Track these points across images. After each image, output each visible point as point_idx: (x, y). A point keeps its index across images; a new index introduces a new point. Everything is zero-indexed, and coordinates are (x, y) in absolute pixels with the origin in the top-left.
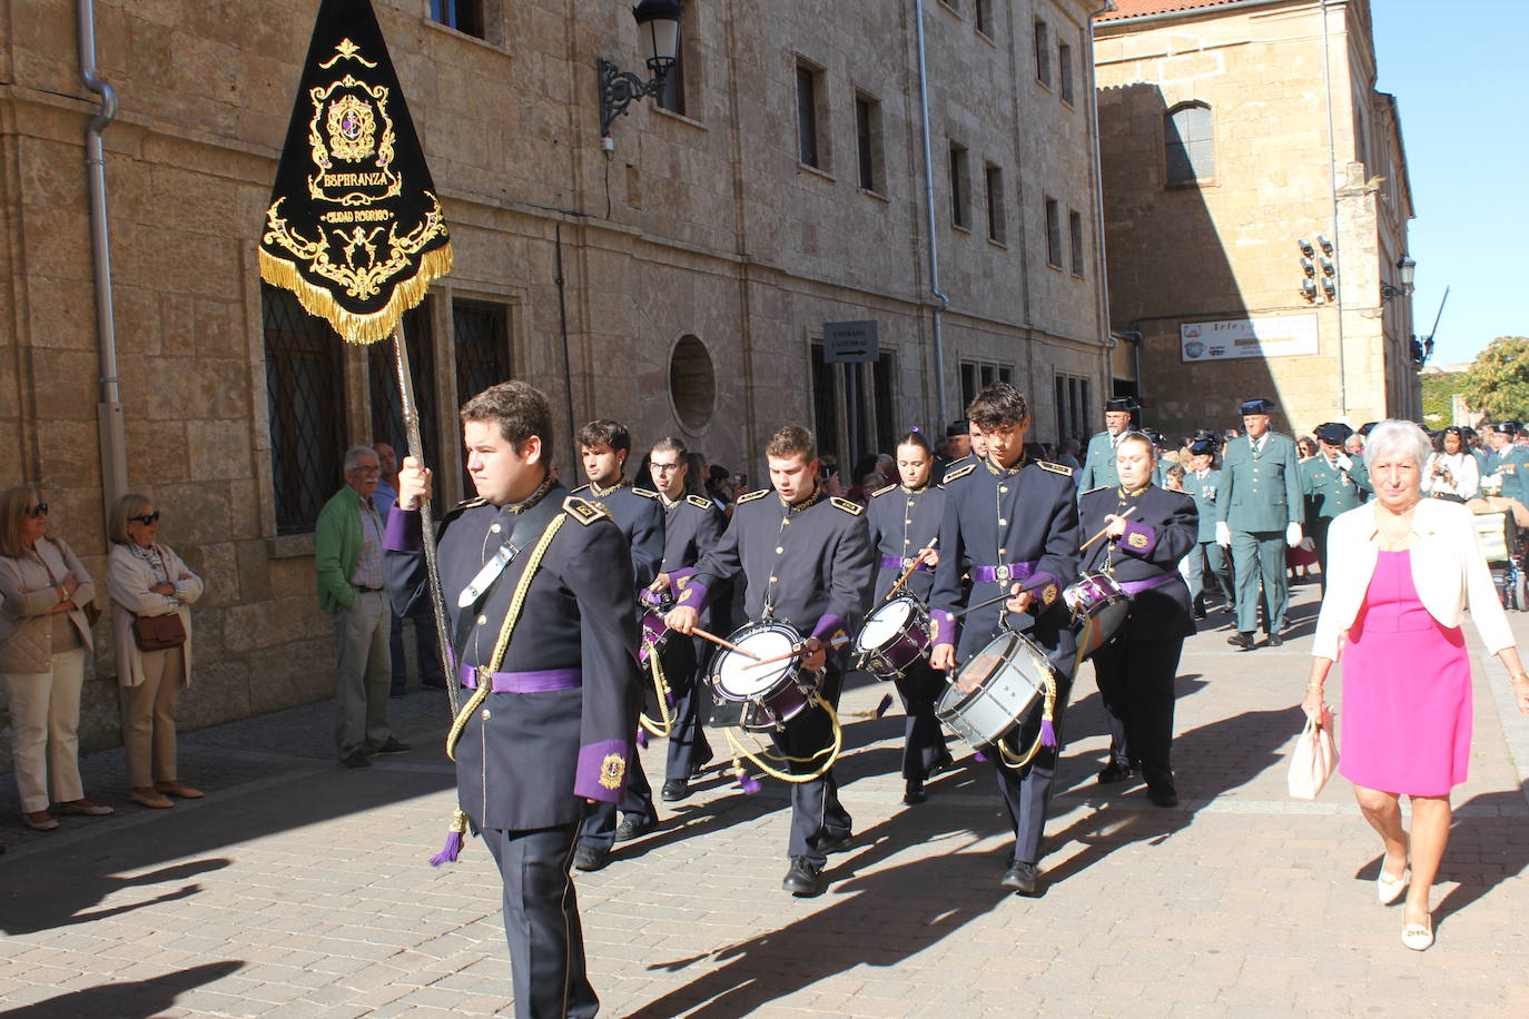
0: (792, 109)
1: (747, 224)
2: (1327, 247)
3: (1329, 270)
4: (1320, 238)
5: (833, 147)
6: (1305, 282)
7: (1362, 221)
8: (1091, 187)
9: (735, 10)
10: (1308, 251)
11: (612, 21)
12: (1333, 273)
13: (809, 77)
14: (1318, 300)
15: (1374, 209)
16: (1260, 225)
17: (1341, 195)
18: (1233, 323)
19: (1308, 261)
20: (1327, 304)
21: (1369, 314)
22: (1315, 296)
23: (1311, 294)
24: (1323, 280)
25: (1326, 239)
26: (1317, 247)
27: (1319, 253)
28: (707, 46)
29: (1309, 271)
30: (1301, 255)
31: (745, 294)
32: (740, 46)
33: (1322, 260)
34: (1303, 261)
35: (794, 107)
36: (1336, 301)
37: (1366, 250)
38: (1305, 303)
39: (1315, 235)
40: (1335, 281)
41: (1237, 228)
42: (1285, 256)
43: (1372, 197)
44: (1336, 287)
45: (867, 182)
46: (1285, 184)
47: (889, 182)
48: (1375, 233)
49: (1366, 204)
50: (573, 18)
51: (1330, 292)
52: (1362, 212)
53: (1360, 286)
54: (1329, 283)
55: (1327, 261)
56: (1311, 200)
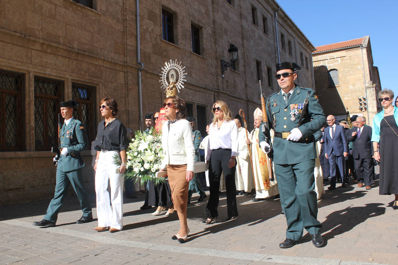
0: (255, 70)
1: (248, 93)
2: (364, 99)
3: (365, 104)
4: (363, 97)
5: (263, 78)
6: (360, 107)
7: (372, 93)
8: (313, 87)
9: (245, 50)
10: (360, 100)
11: (223, 52)
12: (366, 105)
13: (258, 64)
14: (363, 110)
15: (375, 91)
16: (350, 95)
17: (367, 88)
18: (344, 116)
19: (360, 102)
20: (365, 111)
21: (375, 113)
22: (362, 110)
23: (361, 109)
24: (364, 106)
25: (364, 97)
26: (362, 99)
27: (363, 100)
28: (240, 57)
29: (361, 104)
30: (359, 101)
31: (248, 107)
32: (246, 57)
33: (363, 102)
34: (359, 102)
35: (256, 70)
36: (367, 111)
37: (373, 99)
38: (360, 111)
39: (362, 96)
40: (367, 106)
41: (345, 95)
42: (355, 101)
43: (374, 88)
44: (367, 108)
45: (269, 85)
46: (355, 86)
47: (274, 85)
48: (375, 95)
49: (373, 90)
50: (216, 52)
51: (366, 109)
52: (372, 91)
53: (372, 107)
54: (365, 107)
55: (365, 102)
56: (361, 89)
